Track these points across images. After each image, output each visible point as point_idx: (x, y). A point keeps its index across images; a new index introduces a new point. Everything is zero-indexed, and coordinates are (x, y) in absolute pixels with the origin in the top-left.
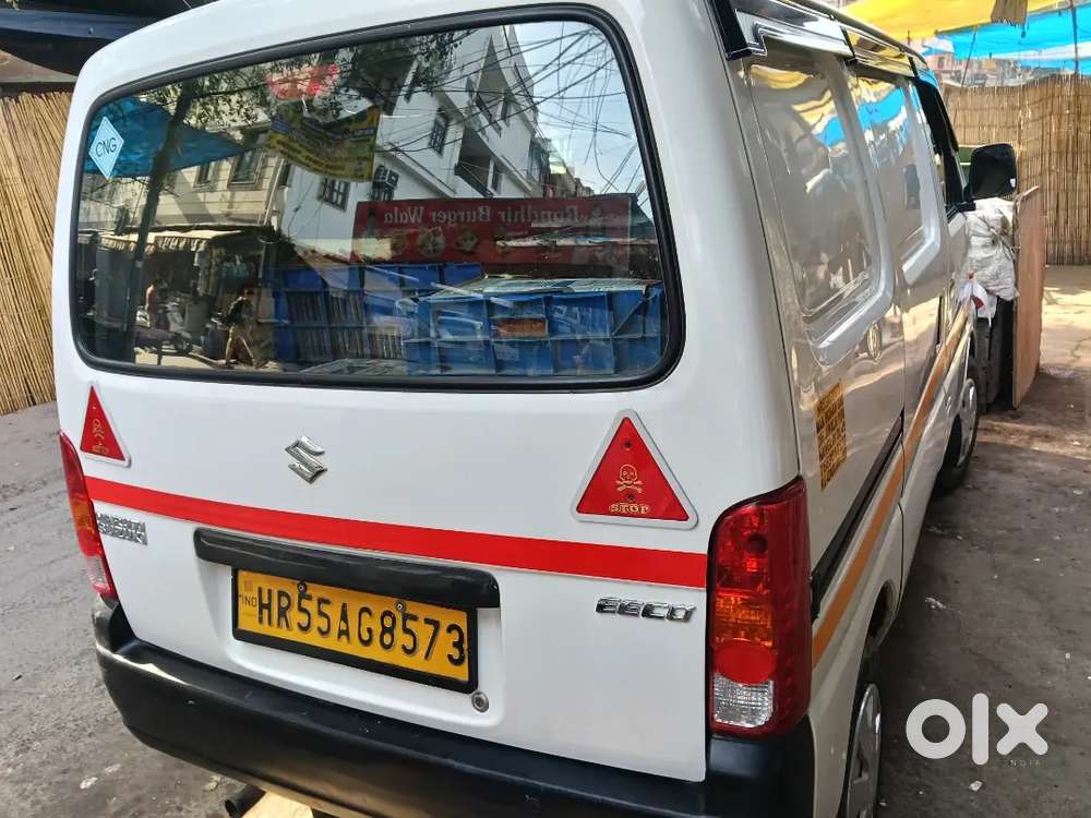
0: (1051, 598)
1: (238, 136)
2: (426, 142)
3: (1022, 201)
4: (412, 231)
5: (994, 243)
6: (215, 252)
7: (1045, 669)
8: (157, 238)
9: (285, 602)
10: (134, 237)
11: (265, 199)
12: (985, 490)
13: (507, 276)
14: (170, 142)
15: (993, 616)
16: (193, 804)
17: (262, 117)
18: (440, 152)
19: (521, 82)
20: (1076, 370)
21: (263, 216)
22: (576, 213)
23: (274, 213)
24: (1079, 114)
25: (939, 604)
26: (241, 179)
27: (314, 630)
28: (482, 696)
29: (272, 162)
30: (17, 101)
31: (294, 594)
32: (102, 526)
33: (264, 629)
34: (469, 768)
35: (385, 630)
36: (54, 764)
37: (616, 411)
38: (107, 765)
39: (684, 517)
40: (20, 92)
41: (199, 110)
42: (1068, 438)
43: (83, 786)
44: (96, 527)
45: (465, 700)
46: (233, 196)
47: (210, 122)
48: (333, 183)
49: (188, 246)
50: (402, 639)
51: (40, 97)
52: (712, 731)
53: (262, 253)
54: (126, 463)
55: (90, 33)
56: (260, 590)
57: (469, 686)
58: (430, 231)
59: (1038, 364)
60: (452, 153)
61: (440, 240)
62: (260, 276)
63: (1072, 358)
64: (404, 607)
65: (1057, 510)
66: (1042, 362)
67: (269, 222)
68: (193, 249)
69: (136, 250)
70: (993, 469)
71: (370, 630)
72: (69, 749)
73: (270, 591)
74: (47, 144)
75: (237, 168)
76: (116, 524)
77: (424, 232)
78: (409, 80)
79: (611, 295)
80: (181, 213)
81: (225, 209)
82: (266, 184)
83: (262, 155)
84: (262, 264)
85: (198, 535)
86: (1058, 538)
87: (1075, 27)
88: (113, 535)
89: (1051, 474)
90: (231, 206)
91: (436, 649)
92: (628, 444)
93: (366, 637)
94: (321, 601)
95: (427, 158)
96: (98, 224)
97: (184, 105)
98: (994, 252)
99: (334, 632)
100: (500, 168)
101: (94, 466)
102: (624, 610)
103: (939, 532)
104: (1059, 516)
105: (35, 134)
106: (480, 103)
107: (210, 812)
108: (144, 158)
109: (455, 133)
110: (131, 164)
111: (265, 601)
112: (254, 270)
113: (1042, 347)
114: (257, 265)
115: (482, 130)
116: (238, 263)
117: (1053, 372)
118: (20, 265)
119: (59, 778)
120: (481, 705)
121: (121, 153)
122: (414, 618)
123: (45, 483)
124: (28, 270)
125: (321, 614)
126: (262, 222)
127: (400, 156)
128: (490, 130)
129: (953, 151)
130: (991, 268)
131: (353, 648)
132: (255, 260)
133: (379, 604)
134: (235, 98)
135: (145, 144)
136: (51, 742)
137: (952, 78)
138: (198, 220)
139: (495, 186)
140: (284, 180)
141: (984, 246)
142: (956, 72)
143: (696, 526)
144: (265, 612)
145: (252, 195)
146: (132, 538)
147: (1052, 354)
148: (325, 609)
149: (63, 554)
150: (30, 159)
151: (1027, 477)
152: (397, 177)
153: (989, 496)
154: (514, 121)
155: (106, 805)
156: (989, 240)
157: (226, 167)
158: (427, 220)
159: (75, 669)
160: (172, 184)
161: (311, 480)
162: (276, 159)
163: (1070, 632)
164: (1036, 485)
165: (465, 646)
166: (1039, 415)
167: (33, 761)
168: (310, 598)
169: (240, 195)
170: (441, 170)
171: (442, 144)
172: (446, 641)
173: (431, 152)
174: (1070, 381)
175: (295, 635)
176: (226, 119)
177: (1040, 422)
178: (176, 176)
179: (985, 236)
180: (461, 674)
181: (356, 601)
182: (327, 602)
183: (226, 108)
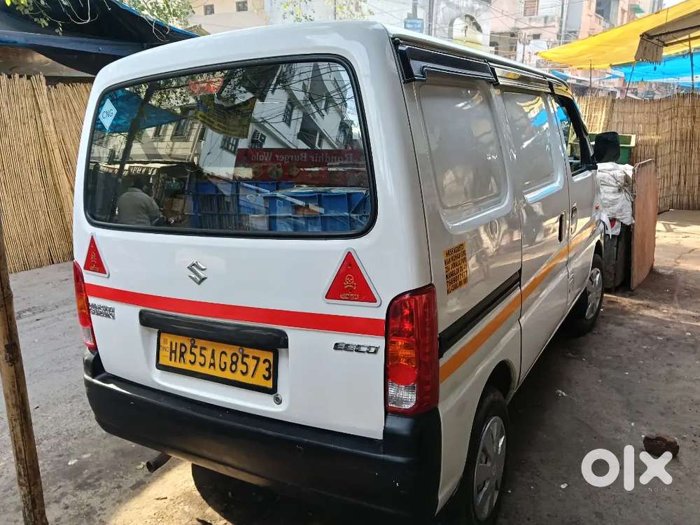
0: (630, 393)
1: (179, 111)
2: (281, 118)
3: (639, 166)
4: (265, 164)
5: (620, 191)
6: (161, 176)
7: (618, 430)
8: (130, 167)
9: (183, 350)
10: (118, 166)
11: (191, 147)
12: (605, 335)
13: (305, 186)
14: (141, 114)
15: (594, 401)
16: (129, 475)
17: (192, 101)
18: (289, 125)
19: (339, 89)
20: (675, 271)
21: (190, 156)
22: (351, 158)
23: (195, 155)
24: (694, 118)
25: (564, 394)
26: (179, 135)
27: (197, 363)
28: (279, 396)
29: (196, 126)
30: (56, 87)
31: (188, 345)
32: (92, 310)
33: (172, 364)
34: (270, 433)
35: (233, 363)
36: (54, 451)
37: (345, 248)
38: (84, 453)
39: (374, 300)
40: (58, 82)
41: (158, 97)
42: (661, 308)
43: (69, 464)
44: (89, 310)
45: (270, 398)
46: (173, 145)
47: (163, 103)
48: (230, 139)
49: (147, 172)
50: (241, 367)
51: (69, 85)
52: (388, 411)
53: (188, 176)
54: (107, 276)
55: (99, 50)
56: (171, 343)
57: (273, 391)
58: (275, 165)
59: (652, 266)
60: (296, 126)
61: (280, 170)
62: (186, 188)
63: (675, 264)
64: (243, 351)
65: (645, 347)
66: (655, 265)
67: (193, 160)
68: (150, 174)
69: (119, 172)
70: (612, 323)
71: (225, 363)
72: (63, 445)
73: (176, 344)
74: (71, 113)
75: (177, 129)
76: (99, 308)
77: (272, 166)
78: (274, 82)
79: (349, 195)
80: (144, 153)
81: (168, 151)
82: (192, 138)
83: (191, 122)
84: (187, 182)
85: (141, 314)
86: (642, 362)
87: (692, 65)
88: (98, 314)
89: (647, 327)
90: (172, 151)
91: (257, 373)
92: (350, 265)
93: (223, 367)
94: (202, 348)
95: (281, 127)
96: (99, 158)
97: (149, 94)
98: (619, 196)
99: (208, 364)
100: (322, 136)
101: (90, 278)
102: (347, 348)
103: (572, 356)
104: (646, 351)
105: (64, 107)
106: (311, 99)
107: (138, 480)
108: (125, 122)
109: (297, 114)
110: (119, 125)
111: (174, 348)
112: (183, 186)
113: (655, 256)
114: (185, 183)
115: (313, 114)
116: (174, 181)
117: (661, 271)
118: (51, 183)
119: (57, 459)
120: (278, 401)
121: (114, 119)
122: (247, 356)
123: (57, 307)
124: (55, 185)
125: (202, 355)
126: (188, 160)
127: (266, 125)
128: (317, 115)
129: (584, 135)
130: (618, 205)
131: (217, 373)
132: (184, 180)
133: (231, 350)
134: (179, 90)
135: (127, 115)
136: (53, 441)
137: (632, 93)
138: (153, 157)
139: (320, 145)
140: (202, 136)
141: (614, 192)
142: (634, 89)
143: (380, 305)
144: (173, 355)
145: (183, 144)
146: (108, 316)
147: (662, 261)
148: (203, 352)
149: (65, 345)
150: (61, 121)
151: (631, 328)
152: (265, 137)
153: (606, 338)
154: (332, 110)
155: (82, 473)
156: (617, 189)
157: (171, 128)
158: (274, 160)
159: (69, 405)
160: (140, 136)
161: (199, 283)
162: (198, 125)
163: (637, 412)
164: (635, 333)
165: (271, 370)
166: (647, 295)
167: (42, 450)
168: (196, 347)
169: (177, 144)
170: (289, 135)
171: (290, 120)
172: (263, 368)
173: (284, 124)
174: (670, 277)
175: (188, 367)
176: (173, 102)
177: (646, 298)
178: (143, 132)
179: (613, 186)
180: (269, 384)
181: (219, 348)
182: (205, 349)
183: (174, 96)
